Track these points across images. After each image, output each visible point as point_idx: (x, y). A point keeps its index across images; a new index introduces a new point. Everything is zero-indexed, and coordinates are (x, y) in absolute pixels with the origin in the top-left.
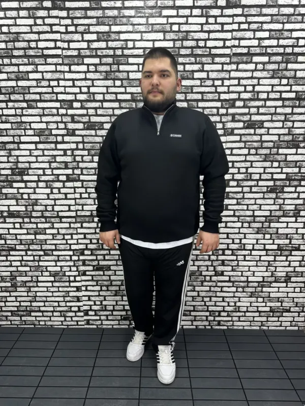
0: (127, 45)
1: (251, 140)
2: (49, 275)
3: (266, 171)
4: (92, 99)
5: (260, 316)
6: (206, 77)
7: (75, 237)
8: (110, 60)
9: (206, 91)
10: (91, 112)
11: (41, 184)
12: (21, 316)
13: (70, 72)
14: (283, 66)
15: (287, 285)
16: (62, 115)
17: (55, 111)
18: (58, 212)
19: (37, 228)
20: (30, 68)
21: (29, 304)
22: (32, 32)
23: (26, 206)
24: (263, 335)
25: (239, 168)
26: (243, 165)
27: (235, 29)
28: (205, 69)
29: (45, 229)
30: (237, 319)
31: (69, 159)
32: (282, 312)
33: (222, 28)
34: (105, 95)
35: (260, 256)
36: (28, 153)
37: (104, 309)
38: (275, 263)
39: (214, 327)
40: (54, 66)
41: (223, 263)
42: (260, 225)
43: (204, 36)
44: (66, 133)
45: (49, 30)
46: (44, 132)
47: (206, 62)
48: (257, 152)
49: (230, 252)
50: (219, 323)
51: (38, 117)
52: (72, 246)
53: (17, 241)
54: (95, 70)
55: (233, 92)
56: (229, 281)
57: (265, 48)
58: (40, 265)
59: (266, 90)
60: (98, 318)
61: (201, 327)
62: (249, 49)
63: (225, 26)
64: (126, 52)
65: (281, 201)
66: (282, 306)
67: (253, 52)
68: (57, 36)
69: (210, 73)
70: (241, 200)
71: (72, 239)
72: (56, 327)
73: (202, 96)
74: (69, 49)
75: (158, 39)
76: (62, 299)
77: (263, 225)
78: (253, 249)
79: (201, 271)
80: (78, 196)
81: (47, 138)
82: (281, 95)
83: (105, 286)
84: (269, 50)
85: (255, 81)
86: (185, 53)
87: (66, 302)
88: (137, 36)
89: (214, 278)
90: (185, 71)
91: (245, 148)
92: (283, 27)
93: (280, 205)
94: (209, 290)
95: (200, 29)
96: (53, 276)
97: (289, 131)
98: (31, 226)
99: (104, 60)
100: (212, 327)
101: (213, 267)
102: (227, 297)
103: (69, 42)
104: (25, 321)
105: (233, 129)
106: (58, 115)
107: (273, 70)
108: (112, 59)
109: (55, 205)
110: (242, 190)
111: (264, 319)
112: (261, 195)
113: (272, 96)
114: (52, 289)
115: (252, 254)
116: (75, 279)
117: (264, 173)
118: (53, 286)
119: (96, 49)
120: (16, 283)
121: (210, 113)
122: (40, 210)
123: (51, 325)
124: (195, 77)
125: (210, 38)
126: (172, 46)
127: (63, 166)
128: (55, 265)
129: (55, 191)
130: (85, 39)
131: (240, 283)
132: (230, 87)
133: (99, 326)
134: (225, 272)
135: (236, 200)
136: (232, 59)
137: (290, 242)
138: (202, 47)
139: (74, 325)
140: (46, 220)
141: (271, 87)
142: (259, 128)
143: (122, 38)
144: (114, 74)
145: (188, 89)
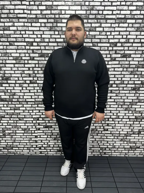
0: (61, 12)
1: (124, 64)
2: (21, 130)
3: (131, 80)
4: (43, 41)
5: (125, 150)
6: (102, 30)
7: (34, 111)
8: (52, 20)
9: (102, 38)
10: (43, 48)
11: (17, 85)
12: (8, 150)
13: (32, 26)
14: (142, 25)
15: (139, 135)
16: (28, 49)
17: (24, 47)
18: (26, 99)
19: (15, 107)
20: (10, 24)
21: (12, 144)
22: (11, 5)
23: (9, 96)
24: (126, 159)
25: (118, 78)
26: (120, 76)
27: (118, 4)
28: (102, 26)
29: (19, 107)
30: (114, 151)
31: (31, 72)
32: (136, 148)
33: (112, 4)
34: (50, 39)
35: (126, 122)
36: (10, 69)
37: (49, 146)
38: (133, 125)
39: (102, 155)
40: (23, 23)
41: (108, 125)
42: (127, 106)
43: (102, 8)
44: (29, 59)
45: (20, 4)
46: (18, 58)
47: (102, 22)
48: (127, 70)
49: (111, 120)
50: (105, 153)
51: (15, 50)
52: (33, 116)
53: (5, 113)
54: (44, 26)
55: (116, 39)
56: (111, 133)
57: (133, 16)
58: (17, 125)
59: (133, 38)
60: (46, 150)
61: (96, 155)
62: (125, 16)
63: (113, 3)
64: (61, 16)
65: (138, 95)
66: (136, 145)
67: (127, 17)
68: (25, 7)
69: (105, 28)
70: (118, 94)
71: (33, 112)
72: (25, 155)
73: (100, 40)
74: (31, 14)
75: (78, 9)
76: (28, 141)
77: (128, 106)
78: (123, 118)
79: (97, 129)
80: (36, 91)
81: (20, 61)
82: (140, 41)
83: (49, 135)
84: (136, 17)
85: (128, 33)
86: (92, 18)
87: (30, 143)
88: (67, 8)
89: (103, 132)
90: (91, 27)
91: (121, 67)
92: (143, 4)
93: (137, 97)
94: (100, 138)
95: (100, 5)
96: (23, 131)
97: (143, 59)
99: (49, 20)
100: (101, 155)
101: (103, 127)
102: (109, 141)
103: (31, 10)
104: (10, 152)
105: (115, 58)
106: (25, 49)
107: (137, 27)
108: (53, 20)
109: (24, 95)
110: (119, 89)
111: (127, 151)
112: (128, 92)
113: (136, 41)
114: (23, 137)
115: (123, 121)
116: (34, 132)
117: (130, 80)
118: (23, 135)
119: (45, 14)
120: (5, 134)
121: (104, 49)
122: (16, 98)
123: (23, 154)
124: (97, 30)
125: (105, 9)
126: (85, 13)
127: (28, 75)
128: (24, 125)
129: (24, 88)
130: (39, 9)
131: (116, 135)
132: (115, 36)
133: (46, 154)
134: (109, 129)
135: (115, 94)
136: (116, 21)
137: (142, 115)
138: (101, 14)
139: (34, 154)
140: (20, 103)
141: (136, 36)
142: (129, 57)
143: (59, 9)
144: (55, 28)
145: (93, 36)
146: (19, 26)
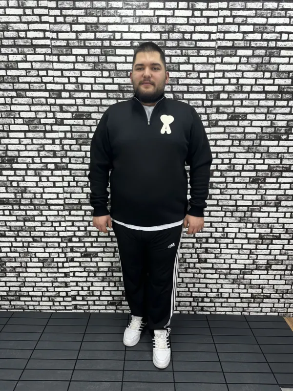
0: (114, 36)
1: (235, 132)
2: (38, 261)
3: (249, 162)
4: (80, 89)
5: (241, 302)
6: (191, 69)
7: (63, 224)
8: (98, 51)
9: (192, 83)
10: (79, 102)
11: (30, 172)
12: (10, 301)
13: (59, 62)
14: (266, 59)
15: (268, 272)
16: (51, 105)
17: (43, 101)
18: (46, 199)
19: (26, 215)
20: (19, 58)
21: (18, 289)
22: (21, 22)
23: (15, 193)
24: (245, 321)
25: (222, 159)
26: (226, 155)
27: (220, 22)
28: (190, 62)
29: (34, 216)
30: (219, 304)
31: (57, 148)
32: (263, 299)
33: (208, 21)
34: (93, 85)
35: (242, 244)
36: (17, 141)
37: (91, 294)
38: (256, 252)
39: (197, 312)
40: (43, 56)
41: (206, 251)
42: (242, 214)
43: (190, 28)
44: (54, 123)
45: (38, 20)
46: (33, 121)
47: (191, 54)
48: (240, 144)
49: (213, 240)
50: (202, 309)
51: (27, 106)
52: (60, 233)
53: (7, 228)
54: (83, 60)
55: (217, 85)
56: (212, 268)
57: (249, 42)
58: (29, 251)
59: (249, 83)
60: (85, 303)
61: (184, 312)
62: (234, 42)
63: (210, 19)
64: (114, 43)
65: (263, 192)
66: (262, 293)
67: (238, 45)
68: (46, 27)
69: (196, 66)
70: (225, 190)
71: (60, 226)
72: (44, 311)
73: (188, 88)
74: (57, 39)
75: (145, 31)
76: (50, 284)
77: (245, 214)
78: (236, 238)
79: (186, 259)
80: (66, 184)
81: (36, 127)
82: (264, 88)
83: (92, 272)
84: (253, 44)
85: (239, 74)
86: (171, 46)
87: (54, 287)
88: (125, 28)
89: (198, 265)
90: (171, 63)
91: (229, 139)
92: (267, 22)
93: (262, 195)
94: (192, 276)
95: (186, 22)
96: (41, 262)
97: (271, 123)
98: (20, 213)
99: (92, 51)
100: (195, 313)
101: (197, 255)
102: (210, 284)
103: (58, 32)
104: (14, 305)
105: (217, 121)
106: (47, 104)
107: (257, 64)
108: (100, 50)
109: (44, 193)
110: (226, 180)
111: (246, 305)
112: (244, 186)
113: (255, 88)
114: (41, 275)
115: (235, 242)
116: (63, 265)
117: (247, 164)
118: (42, 272)
119: (85, 40)
120: (5, 269)
121: (195, 105)
122: (29, 197)
123: (40, 310)
124: (181, 69)
125: (196, 31)
126: (159, 38)
127: (51, 154)
128: (43, 251)
129: (44, 179)
130: (73, 30)
131: (223, 270)
132: (215, 80)
133: (86, 311)
134: (208, 260)
135: (219, 190)
136: (217, 52)
137: (271, 231)
138: (188, 40)
139: (62, 310)
140: (35, 207)
141: (254, 80)
142: (243, 120)
143: (110, 29)
144: (102, 65)
145: (174, 81)
146: (35, 62)
